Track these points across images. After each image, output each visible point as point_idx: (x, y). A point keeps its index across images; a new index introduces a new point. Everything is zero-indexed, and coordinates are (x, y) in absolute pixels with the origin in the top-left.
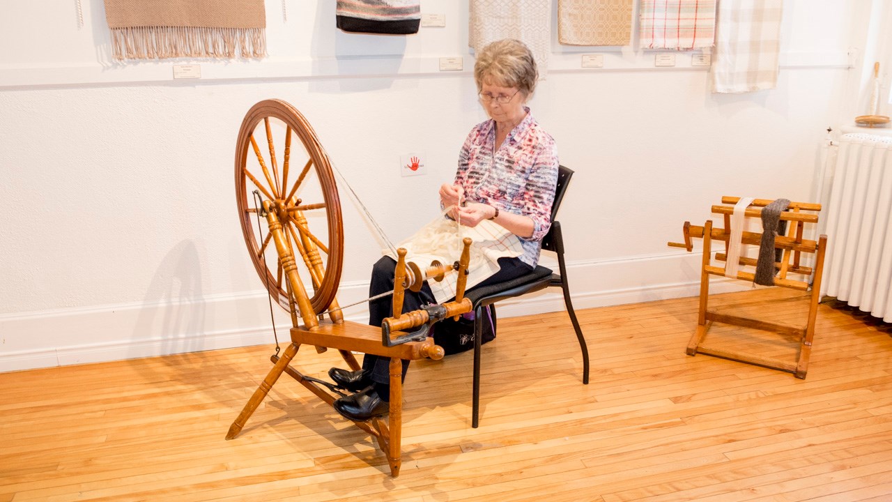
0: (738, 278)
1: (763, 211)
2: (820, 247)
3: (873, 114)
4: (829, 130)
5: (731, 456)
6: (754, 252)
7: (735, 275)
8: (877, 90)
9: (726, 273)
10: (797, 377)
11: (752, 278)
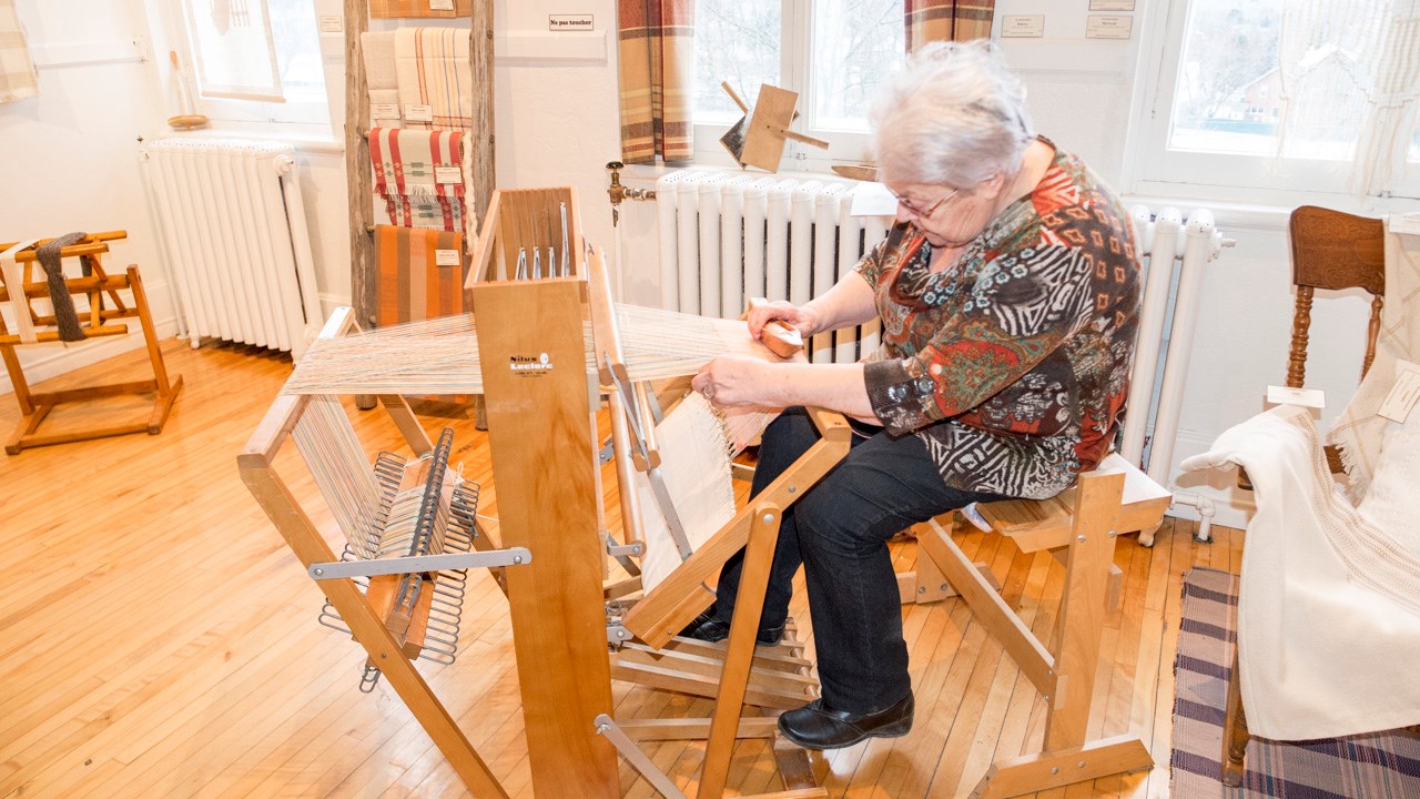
0: (40, 341)
1: (37, 253)
2: (132, 279)
3: (187, 113)
4: (140, 140)
5: (49, 543)
6: (44, 307)
7: (35, 338)
8: (182, 85)
9: (22, 340)
10: (151, 434)
11: (57, 336)
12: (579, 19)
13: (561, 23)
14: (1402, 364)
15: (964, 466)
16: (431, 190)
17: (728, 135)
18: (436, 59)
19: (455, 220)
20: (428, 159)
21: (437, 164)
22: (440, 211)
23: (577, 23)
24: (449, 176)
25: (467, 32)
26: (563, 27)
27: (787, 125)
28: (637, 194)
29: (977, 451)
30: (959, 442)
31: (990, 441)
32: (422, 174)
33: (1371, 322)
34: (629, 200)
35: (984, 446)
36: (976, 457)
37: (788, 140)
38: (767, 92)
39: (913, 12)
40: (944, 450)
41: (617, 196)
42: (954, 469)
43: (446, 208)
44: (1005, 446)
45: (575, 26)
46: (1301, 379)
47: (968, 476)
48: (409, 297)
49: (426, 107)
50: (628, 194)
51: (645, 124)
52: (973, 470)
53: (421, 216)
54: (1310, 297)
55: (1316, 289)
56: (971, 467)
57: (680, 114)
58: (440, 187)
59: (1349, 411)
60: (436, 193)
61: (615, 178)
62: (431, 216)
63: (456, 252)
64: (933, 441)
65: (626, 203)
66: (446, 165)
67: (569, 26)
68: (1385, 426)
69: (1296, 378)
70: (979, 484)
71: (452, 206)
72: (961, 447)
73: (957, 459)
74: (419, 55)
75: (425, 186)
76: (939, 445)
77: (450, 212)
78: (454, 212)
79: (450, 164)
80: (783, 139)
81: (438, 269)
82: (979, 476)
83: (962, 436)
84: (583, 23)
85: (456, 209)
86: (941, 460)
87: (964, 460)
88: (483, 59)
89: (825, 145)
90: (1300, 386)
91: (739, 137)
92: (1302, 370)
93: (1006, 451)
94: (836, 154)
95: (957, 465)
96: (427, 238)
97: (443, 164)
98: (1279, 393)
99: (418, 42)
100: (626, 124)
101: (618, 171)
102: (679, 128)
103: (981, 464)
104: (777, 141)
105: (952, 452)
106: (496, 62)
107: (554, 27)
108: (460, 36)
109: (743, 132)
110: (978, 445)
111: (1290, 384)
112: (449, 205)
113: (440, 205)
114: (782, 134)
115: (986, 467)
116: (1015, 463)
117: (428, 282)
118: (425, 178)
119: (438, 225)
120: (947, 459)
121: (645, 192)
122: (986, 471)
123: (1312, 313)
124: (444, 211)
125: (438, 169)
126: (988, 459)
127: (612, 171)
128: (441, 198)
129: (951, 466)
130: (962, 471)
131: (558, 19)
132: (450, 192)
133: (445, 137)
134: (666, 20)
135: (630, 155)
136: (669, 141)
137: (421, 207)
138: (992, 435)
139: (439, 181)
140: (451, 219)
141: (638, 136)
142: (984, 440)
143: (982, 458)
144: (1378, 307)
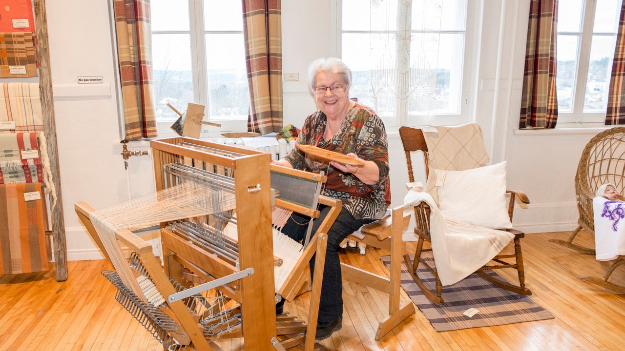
12: (95, 78)
13: (85, 80)
14: (436, 171)
15: (358, 211)
16: (18, 163)
17: (174, 125)
18: (18, 98)
19: (33, 177)
20: (16, 147)
21: (22, 149)
22: (23, 174)
23: (94, 80)
24: (30, 155)
25: (38, 85)
26: (86, 82)
27: (202, 119)
28: (138, 153)
29: (360, 205)
30: (354, 204)
31: (362, 201)
32: (12, 155)
33: (425, 160)
34: (132, 156)
35: (361, 202)
36: (361, 207)
37: (203, 125)
38: (191, 106)
39: (252, 73)
40: (351, 208)
41: (126, 155)
42: (356, 213)
43: (27, 172)
44: (367, 201)
45: (93, 82)
46: (413, 179)
47: (361, 214)
48: (7, 221)
49: (11, 122)
50: (133, 154)
51: (137, 122)
52: (361, 211)
53: (11, 177)
54: (409, 154)
55: (410, 152)
56: (360, 210)
57: (153, 117)
58: (24, 161)
59: (427, 187)
60: (22, 164)
61: (125, 148)
62: (17, 177)
63: (39, 192)
64: (346, 206)
65: (131, 158)
66: (28, 149)
67: (89, 82)
68: (437, 189)
69: (412, 179)
70: (364, 216)
71: (31, 170)
72: (355, 205)
73: (356, 210)
74: (7, 95)
75: (14, 161)
76: (349, 206)
77: (30, 173)
78: (32, 173)
79: (31, 148)
80: (201, 125)
81: (26, 203)
82: (363, 213)
83: (354, 202)
84: (97, 80)
85: (34, 171)
86: (351, 211)
87: (358, 208)
88: (49, 97)
89: (219, 125)
90: (414, 181)
91: (180, 125)
92: (413, 177)
93: (367, 203)
94: (224, 129)
95: (356, 211)
96: (17, 188)
97: (26, 148)
98: (410, 185)
99: (6, 89)
100: (128, 123)
101: (126, 144)
102: (153, 124)
103: (363, 209)
104: (198, 126)
105: (354, 207)
106: (54, 99)
107: (80, 82)
108: (34, 86)
109: (182, 123)
110: (360, 203)
111: (410, 182)
112: (29, 170)
113: (23, 171)
114: (200, 123)
115: (364, 209)
116: (371, 206)
117: (19, 211)
118: (14, 157)
119: (23, 181)
120: (353, 209)
121: (142, 152)
122: (365, 211)
123: (411, 159)
124: (26, 174)
125: (22, 152)
126: (364, 206)
127: (123, 144)
128: (25, 167)
129: (355, 212)
130: (358, 213)
131: (83, 78)
132: (31, 163)
133: (26, 136)
134: (144, 77)
135: (130, 137)
136: (148, 129)
137: (10, 173)
138: (362, 198)
139: (23, 158)
140: (30, 177)
141: (134, 128)
142: (360, 201)
143: (362, 206)
144: (426, 155)
